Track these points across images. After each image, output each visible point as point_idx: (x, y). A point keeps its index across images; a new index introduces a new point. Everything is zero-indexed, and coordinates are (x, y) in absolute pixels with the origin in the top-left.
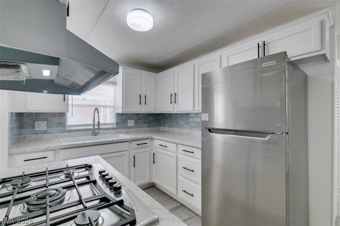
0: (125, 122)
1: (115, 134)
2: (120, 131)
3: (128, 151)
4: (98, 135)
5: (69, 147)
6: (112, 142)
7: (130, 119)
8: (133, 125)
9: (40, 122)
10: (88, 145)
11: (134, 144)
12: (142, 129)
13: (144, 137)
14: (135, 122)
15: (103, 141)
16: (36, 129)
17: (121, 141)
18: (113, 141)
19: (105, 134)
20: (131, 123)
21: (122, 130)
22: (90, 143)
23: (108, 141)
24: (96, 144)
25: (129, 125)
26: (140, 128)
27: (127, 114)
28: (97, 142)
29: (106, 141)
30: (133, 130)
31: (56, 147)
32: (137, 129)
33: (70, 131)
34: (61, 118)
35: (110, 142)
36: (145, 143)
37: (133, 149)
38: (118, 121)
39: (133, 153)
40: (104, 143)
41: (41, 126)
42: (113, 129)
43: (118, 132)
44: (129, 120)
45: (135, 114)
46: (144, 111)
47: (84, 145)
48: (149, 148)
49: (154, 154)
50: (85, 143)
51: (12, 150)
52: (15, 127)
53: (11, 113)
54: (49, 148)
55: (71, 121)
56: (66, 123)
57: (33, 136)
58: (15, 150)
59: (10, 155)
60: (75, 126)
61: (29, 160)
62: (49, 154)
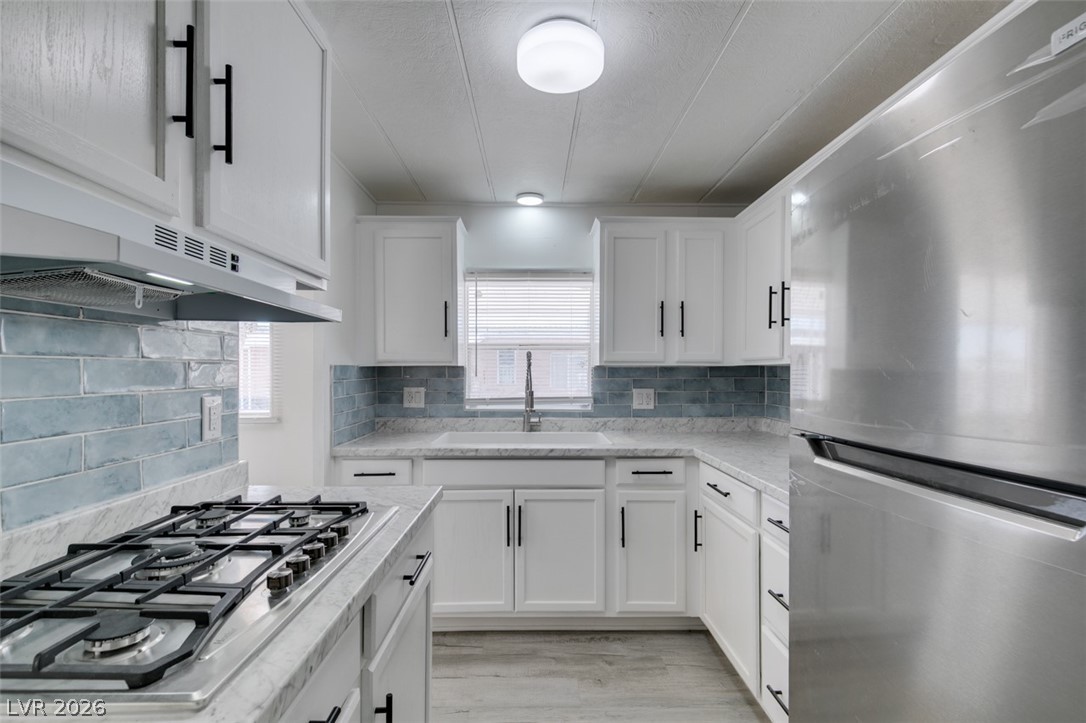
0: (621, 396)
1: (589, 430)
2: (605, 423)
3: (602, 490)
4: (540, 431)
5: (440, 454)
6: (551, 454)
7: (639, 384)
8: (651, 407)
9: (414, 390)
10: (485, 454)
11: (623, 469)
13: (662, 450)
14: (660, 397)
15: (525, 450)
16: (406, 405)
17: (578, 454)
18: (552, 450)
19: (560, 429)
20: (642, 399)
21: (613, 419)
22: (489, 450)
23: (538, 450)
24: (504, 454)
25: (636, 405)
26: (674, 419)
27: (629, 371)
28: (507, 450)
29: (531, 450)
30: (651, 422)
31: (412, 451)
32: (664, 419)
33: (473, 414)
34: (454, 380)
35: (543, 454)
36: (665, 473)
37: (619, 485)
38: (598, 390)
39: (620, 497)
40: (527, 454)
41: (415, 397)
42: (584, 415)
43: (600, 425)
44: (634, 390)
45: (656, 368)
46: (677, 359)
47: (473, 454)
48: (682, 492)
49: (696, 517)
50: (477, 450)
51: (338, 448)
52: (360, 398)
53: (335, 367)
54: (399, 454)
55: (476, 388)
56: (463, 394)
57: (400, 420)
58: (342, 450)
59: (334, 458)
60: (483, 401)
61: (363, 475)
62: (402, 468)
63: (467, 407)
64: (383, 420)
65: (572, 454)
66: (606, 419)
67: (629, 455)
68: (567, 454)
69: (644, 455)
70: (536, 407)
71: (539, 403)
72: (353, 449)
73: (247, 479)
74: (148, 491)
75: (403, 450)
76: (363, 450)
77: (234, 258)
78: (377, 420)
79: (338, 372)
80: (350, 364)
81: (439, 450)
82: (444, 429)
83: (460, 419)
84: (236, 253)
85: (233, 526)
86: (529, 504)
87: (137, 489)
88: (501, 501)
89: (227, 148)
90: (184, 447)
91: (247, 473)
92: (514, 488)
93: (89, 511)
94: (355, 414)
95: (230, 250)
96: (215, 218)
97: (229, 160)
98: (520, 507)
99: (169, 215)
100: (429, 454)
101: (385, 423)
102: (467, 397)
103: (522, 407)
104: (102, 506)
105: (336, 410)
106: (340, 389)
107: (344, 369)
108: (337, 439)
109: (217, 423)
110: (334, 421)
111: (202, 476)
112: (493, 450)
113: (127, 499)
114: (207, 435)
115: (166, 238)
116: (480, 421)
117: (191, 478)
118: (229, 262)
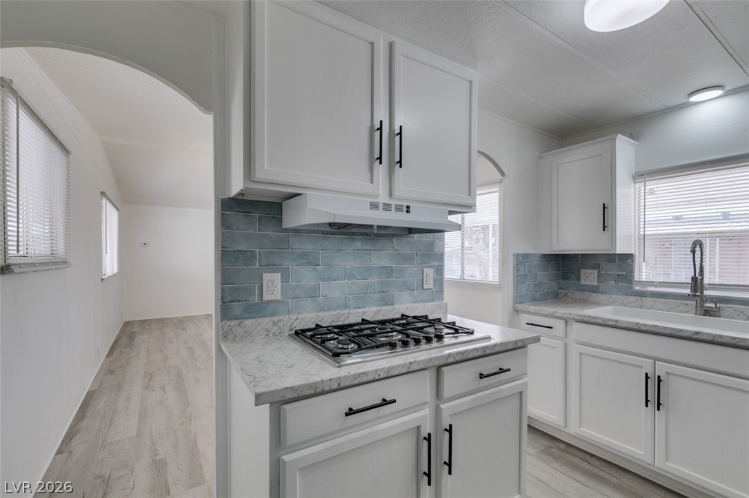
5: (586, 319)
6: (696, 336)
9: (589, 271)
10: (624, 325)
15: (666, 328)
16: (582, 282)
18: (697, 333)
22: (629, 322)
23: (681, 330)
24: (642, 328)
28: (645, 325)
31: (564, 314)
33: (642, 295)
34: (624, 265)
35: (686, 335)
41: (589, 277)
47: (613, 323)
50: (617, 321)
51: (518, 305)
52: (544, 276)
53: (517, 254)
54: (555, 314)
56: (633, 276)
57: (577, 293)
58: (520, 307)
59: (517, 311)
60: (651, 283)
61: (532, 324)
62: (559, 325)
63: (637, 288)
64: (564, 291)
68: (718, 339)
72: (527, 307)
73: (446, 311)
74: (397, 306)
75: (558, 312)
76: (532, 308)
77: (408, 207)
78: (560, 291)
79: (520, 258)
80: (535, 252)
81: (585, 316)
82: (612, 303)
83: (628, 297)
84: (408, 204)
86: (671, 377)
87: (393, 305)
88: (642, 367)
89: (400, 162)
90: (414, 290)
91: (447, 307)
92: (655, 359)
93: (374, 309)
94: (538, 285)
95: (405, 204)
96: (396, 193)
97: (401, 167)
98: (659, 377)
99: (377, 196)
100: (577, 318)
101: (566, 295)
102: (636, 278)
103: (688, 291)
104: (378, 308)
105: (519, 280)
106: (522, 269)
107: (526, 256)
108: (518, 299)
109: (431, 282)
110: (516, 288)
111: (421, 305)
112: (632, 323)
113: (387, 308)
114: (425, 287)
115: (374, 206)
116: (649, 301)
117: (416, 305)
118: (405, 209)
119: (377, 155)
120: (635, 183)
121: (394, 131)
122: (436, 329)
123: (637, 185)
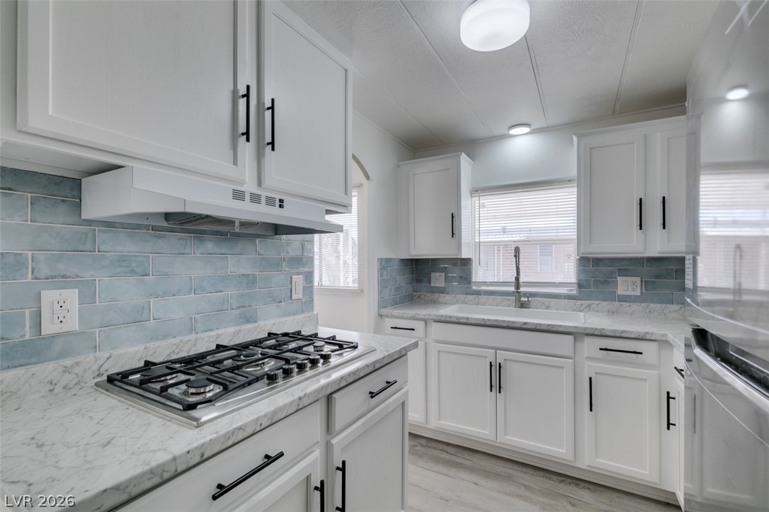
0: (605, 282)
1: (574, 310)
2: (589, 306)
3: (572, 361)
4: (530, 308)
5: (443, 319)
6: (524, 326)
7: (624, 272)
8: (638, 293)
9: (438, 274)
10: (473, 322)
11: (592, 345)
12: (675, 307)
13: (632, 332)
14: (646, 284)
15: (504, 321)
16: (433, 285)
17: (548, 328)
18: (525, 323)
19: (547, 308)
20: (627, 286)
21: (597, 302)
22: (476, 319)
23: (514, 322)
24: (488, 323)
25: (621, 291)
26: (664, 305)
27: (613, 261)
28: (489, 320)
29: (509, 322)
30: (636, 307)
31: (425, 315)
32: (652, 306)
33: (478, 293)
34: (464, 268)
35: (518, 326)
36: (635, 352)
37: (587, 358)
38: (583, 277)
39: (588, 369)
40: (505, 324)
41: (438, 280)
42: (570, 297)
43: (583, 307)
44: (619, 278)
45: (643, 258)
46: (658, 250)
47: (465, 321)
48: (655, 372)
49: (669, 398)
50: (468, 318)
51: (382, 310)
52: (402, 280)
53: (381, 259)
54: (417, 316)
55: (480, 274)
56: (471, 278)
57: (428, 294)
58: (384, 311)
59: (381, 316)
60: (485, 283)
61: (396, 328)
62: (419, 326)
63: (474, 288)
64: (418, 294)
65: (543, 328)
66: (590, 302)
67: (596, 333)
68: (538, 327)
69: (612, 334)
70: (522, 289)
71: (523, 286)
72: (391, 311)
73: (317, 323)
74: (261, 323)
75: (419, 314)
76: (396, 312)
77: (281, 201)
78: (415, 294)
79: (384, 263)
80: (394, 257)
81: (442, 316)
82: (457, 302)
83: (468, 296)
84: (282, 198)
85: (305, 349)
86: (508, 363)
87: (255, 322)
88: (486, 357)
89: (272, 143)
90: (281, 302)
91: (317, 319)
92: (496, 349)
93: (231, 330)
94: (397, 289)
95: (278, 197)
96: (267, 181)
97: (273, 149)
98: (500, 364)
99: (242, 183)
100: (435, 318)
101: (419, 296)
102: (474, 280)
103: (512, 289)
104: (237, 328)
105: (383, 284)
106: (385, 274)
107: (388, 260)
108: (382, 304)
109: (300, 291)
110: (380, 292)
111: (290, 318)
112: (479, 319)
113: (249, 326)
114: (294, 297)
115: (238, 195)
116: (483, 298)
117: (284, 319)
118: (278, 203)
119: (243, 129)
120: (472, 197)
121: (264, 103)
122: (315, 347)
123: (473, 199)
